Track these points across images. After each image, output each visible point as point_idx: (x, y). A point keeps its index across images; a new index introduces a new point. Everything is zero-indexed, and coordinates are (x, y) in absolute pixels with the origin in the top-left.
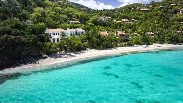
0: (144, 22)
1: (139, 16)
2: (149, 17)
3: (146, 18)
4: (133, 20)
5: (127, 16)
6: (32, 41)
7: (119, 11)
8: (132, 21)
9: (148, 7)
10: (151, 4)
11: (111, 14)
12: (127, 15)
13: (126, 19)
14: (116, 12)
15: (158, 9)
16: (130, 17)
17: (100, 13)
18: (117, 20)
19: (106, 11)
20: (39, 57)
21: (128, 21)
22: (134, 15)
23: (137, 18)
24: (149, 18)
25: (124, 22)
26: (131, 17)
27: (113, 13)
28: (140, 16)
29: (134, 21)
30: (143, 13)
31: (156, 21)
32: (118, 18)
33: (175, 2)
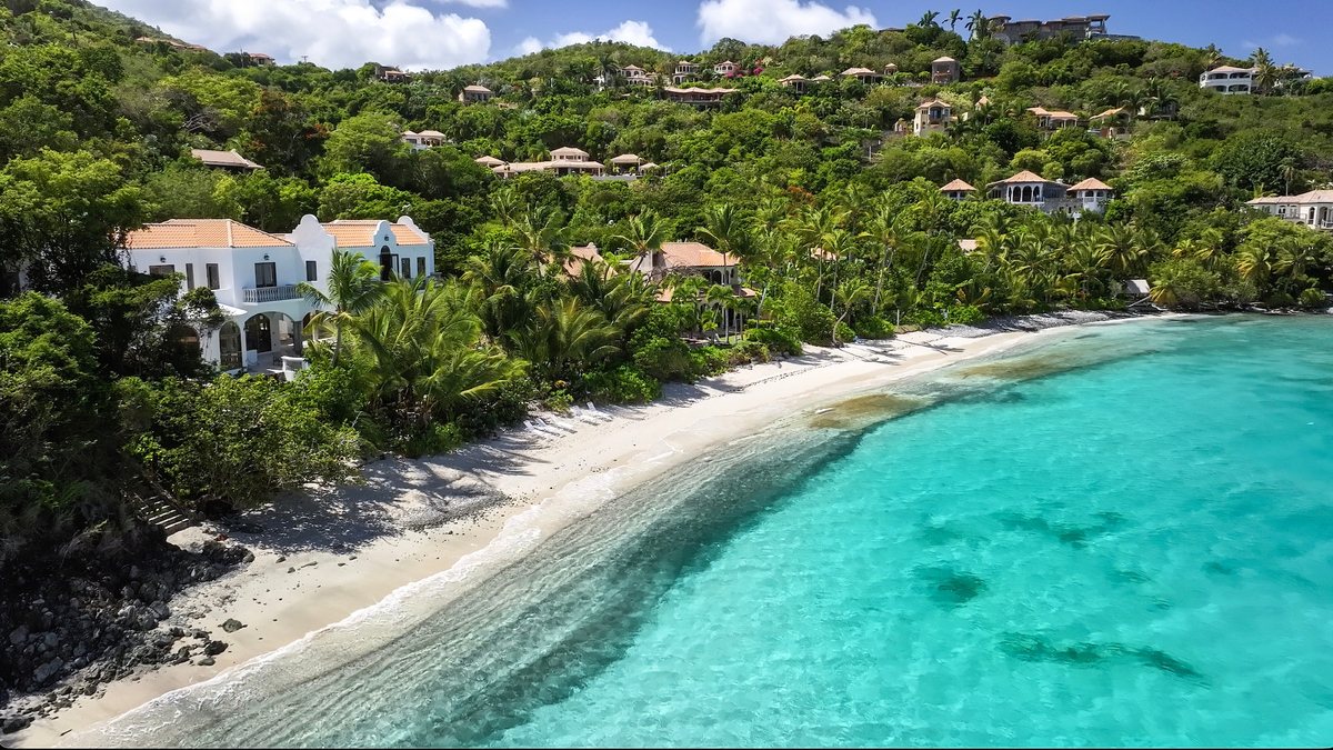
0: (715, 177)
1: (669, 138)
2: (743, 141)
3: (724, 149)
4: (631, 158)
5: (580, 133)
6: (47, 373)
7: (497, 91)
8: (625, 167)
9: (708, 78)
10: (720, 60)
11: (441, 109)
12: (569, 119)
13: (577, 151)
14: (473, 93)
15: (781, 91)
16: (599, 140)
17: (339, 92)
18: (508, 156)
19: (391, 79)
20: (160, 571)
21: (594, 164)
22: (626, 122)
23: (657, 150)
24: (743, 153)
25: (563, 171)
26: (610, 138)
27: (455, 97)
28: (679, 134)
29: (636, 165)
30: (693, 116)
31: (798, 173)
32: (509, 144)
33: (867, 58)
